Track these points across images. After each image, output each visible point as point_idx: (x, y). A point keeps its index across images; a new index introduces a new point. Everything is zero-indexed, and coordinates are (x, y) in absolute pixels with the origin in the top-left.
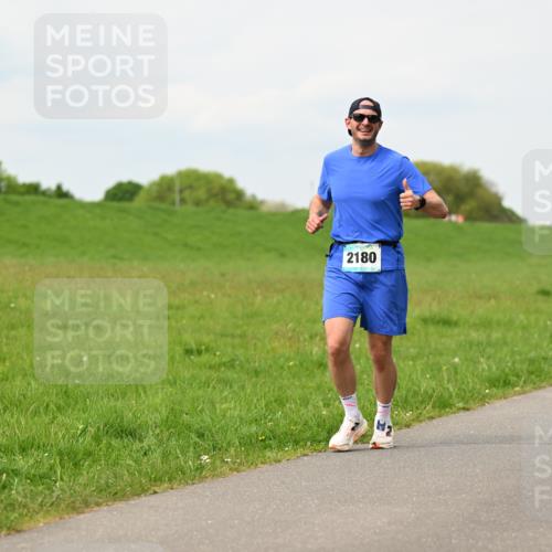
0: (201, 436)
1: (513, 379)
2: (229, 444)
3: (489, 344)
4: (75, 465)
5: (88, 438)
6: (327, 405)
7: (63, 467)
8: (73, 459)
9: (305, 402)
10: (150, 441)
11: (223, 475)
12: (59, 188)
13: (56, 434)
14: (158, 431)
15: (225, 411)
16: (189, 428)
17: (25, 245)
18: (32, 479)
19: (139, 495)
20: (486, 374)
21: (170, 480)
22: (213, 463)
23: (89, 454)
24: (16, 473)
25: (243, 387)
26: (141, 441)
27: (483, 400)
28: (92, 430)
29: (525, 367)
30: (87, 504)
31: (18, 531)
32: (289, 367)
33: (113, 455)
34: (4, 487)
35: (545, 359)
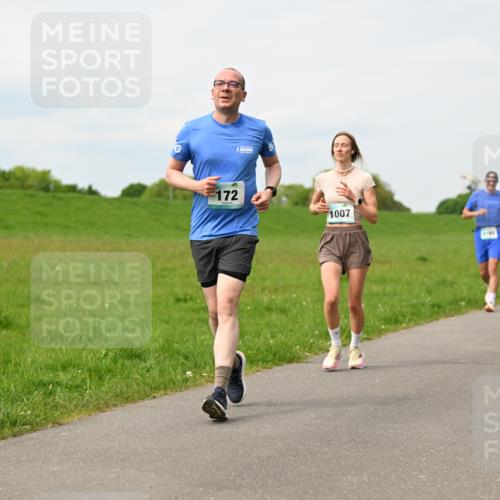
0: (186, 358)
1: (401, 318)
2: (205, 364)
3: (384, 294)
4: (100, 378)
5: (109, 360)
6: (273, 337)
7: (91, 379)
8: (98, 374)
9: (258, 334)
10: (151, 362)
11: (201, 385)
12: (90, 188)
13: (87, 357)
14: (157, 355)
15: (203, 341)
16: (178, 353)
17: (67, 227)
18: (70, 388)
19: (143, 399)
20: (382, 315)
21: (165, 389)
22: (195, 377)
23: (109, 371)
24: (58, 384)
26: (145, 361)
27: (380, 333)
28: (111, 354)
29: (409, 310)
30: (107, 406)
31: (60, 424)
32: (247, 311)
33: (126, 372)
34: (50, 394)
35: (423, 304)
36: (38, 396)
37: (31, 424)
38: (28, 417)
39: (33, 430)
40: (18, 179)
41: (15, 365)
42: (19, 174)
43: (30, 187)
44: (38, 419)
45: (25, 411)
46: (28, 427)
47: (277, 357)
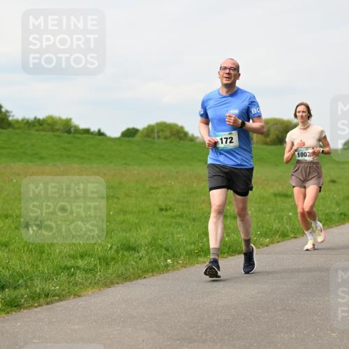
0: (167, 250)
2: (180, 254)
4: (107, 264)
5: (113, 252)
6: (228, 236)
7: (101, 265)
8: (105, 261)
10: (142, 253)
11: (177, 269)
12: (99, 131)
13: (97, 249)
14: (146, 248)
15: (179, 238)
16: (161, 246)
17: (83, 158)
18: (86, 271)
19: (137, 279)
21: (152, 271)
22: (173, 263)
23: (113, 259)
24: (78, 268)
25: (187, 227)
26: (138, 252)
28: (115, 247)
30: (112, 283)
31: (79, 296)
33: (125, 260)
34: (72, 275)
35: (333, 213)
36: (63, 276)
37: (58, 296)
38: (57, 291)
39: (60, 300)
40: (49, 124)
41: (48, 255)
42: (49, 121)
43: (58, 130)
44: (64, 293)
45: (55, 287)
46: (57, 298)
47: (231, 250)
